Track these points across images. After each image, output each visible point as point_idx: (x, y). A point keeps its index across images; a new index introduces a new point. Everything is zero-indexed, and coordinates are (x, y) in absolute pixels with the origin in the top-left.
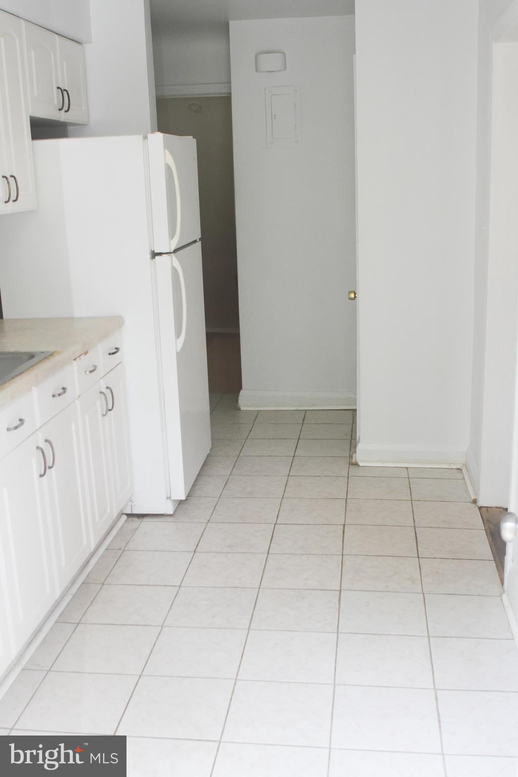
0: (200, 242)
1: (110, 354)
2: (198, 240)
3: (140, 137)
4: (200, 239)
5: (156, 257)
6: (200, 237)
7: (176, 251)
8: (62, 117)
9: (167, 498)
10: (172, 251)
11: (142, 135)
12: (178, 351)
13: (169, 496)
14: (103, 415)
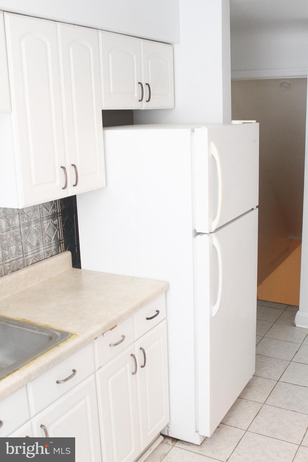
0: (258, 209)
1: (147, 319)
2: (255, 208)
3: (188, 131)
4: (257, 207)
5: (197, 236)
6: (258, 204)
7: (217, 230)
8: (143, 106)
9: (196, 432)
10: (213, 230)
11: (190, 129)
12: (214, 315)
13: (197, 431)
14: (133, 373)
